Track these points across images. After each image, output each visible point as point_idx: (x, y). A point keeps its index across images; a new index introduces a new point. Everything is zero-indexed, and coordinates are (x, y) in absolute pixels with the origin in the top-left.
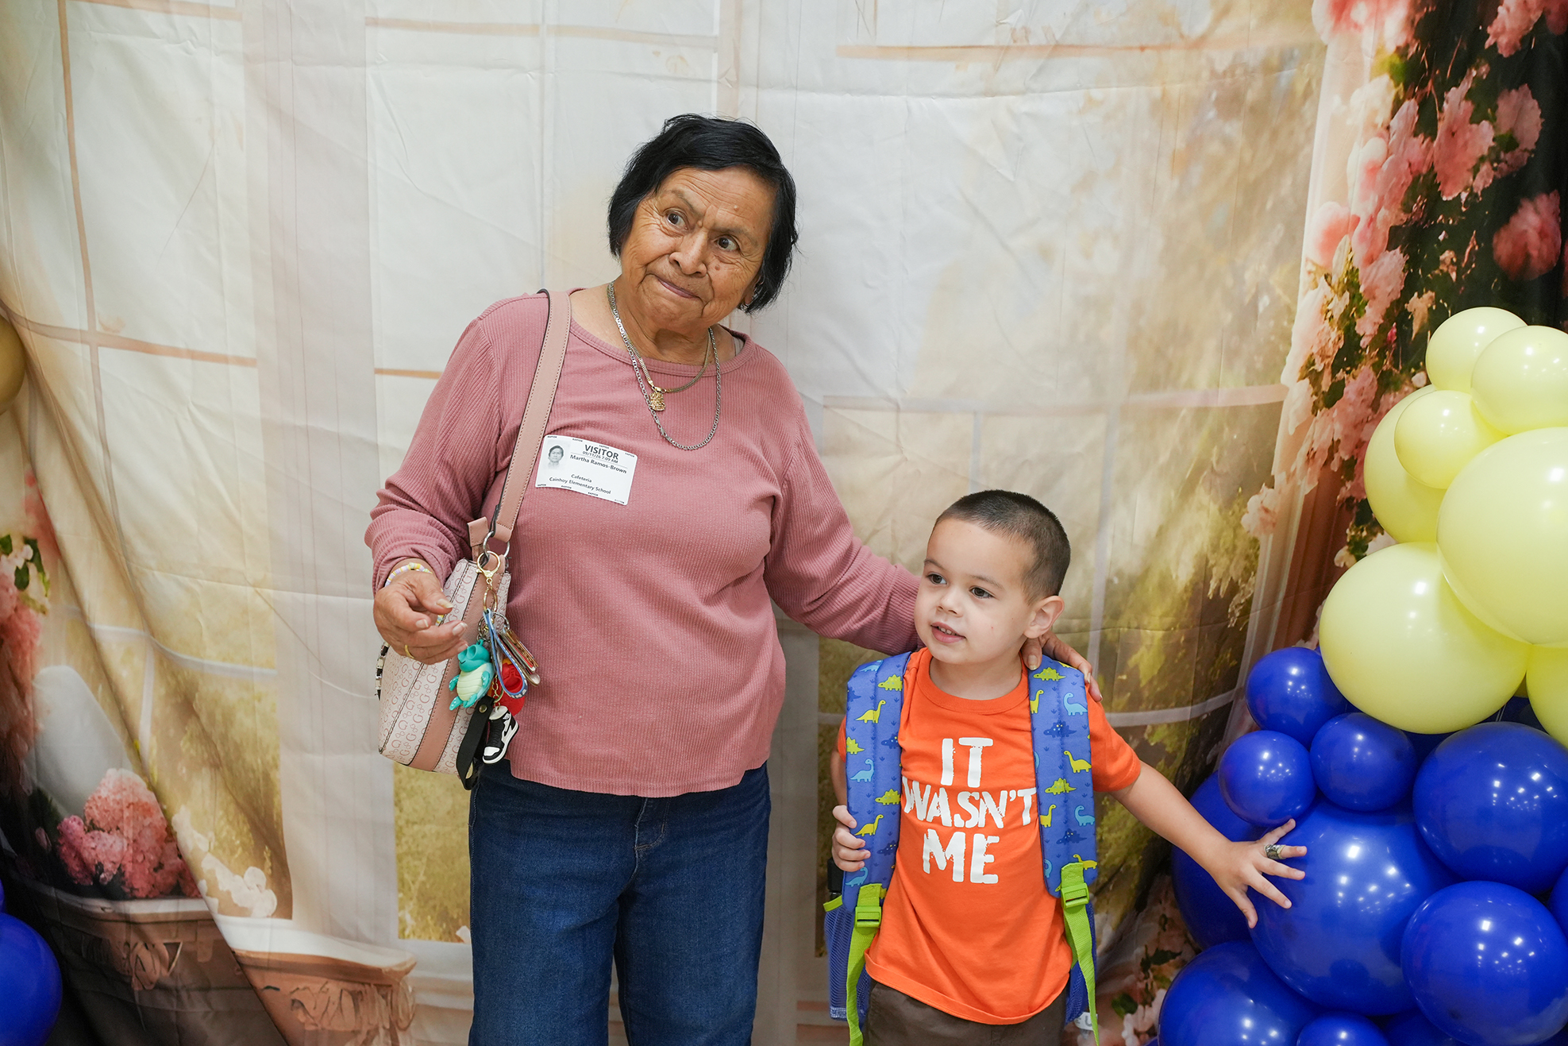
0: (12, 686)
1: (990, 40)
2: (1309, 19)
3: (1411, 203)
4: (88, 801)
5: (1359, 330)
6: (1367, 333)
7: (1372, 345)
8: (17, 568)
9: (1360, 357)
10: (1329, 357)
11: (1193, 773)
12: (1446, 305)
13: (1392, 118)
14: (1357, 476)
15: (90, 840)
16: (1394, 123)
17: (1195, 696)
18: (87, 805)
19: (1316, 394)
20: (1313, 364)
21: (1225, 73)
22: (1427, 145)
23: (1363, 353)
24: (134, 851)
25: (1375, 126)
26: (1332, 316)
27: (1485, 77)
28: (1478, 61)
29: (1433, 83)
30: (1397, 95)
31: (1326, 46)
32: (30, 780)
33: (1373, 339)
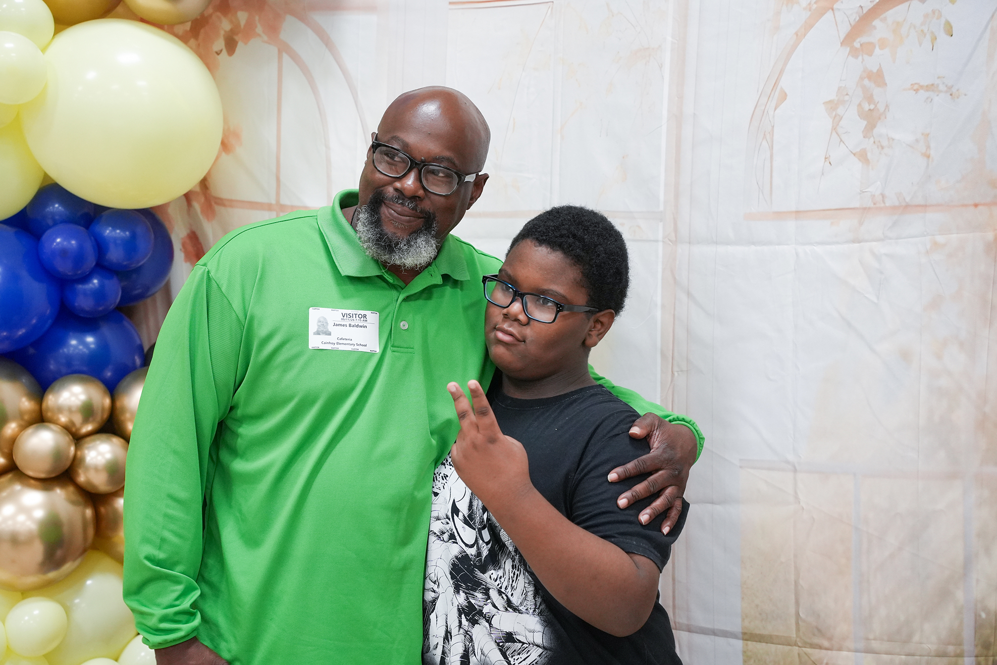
1: (855, 204)
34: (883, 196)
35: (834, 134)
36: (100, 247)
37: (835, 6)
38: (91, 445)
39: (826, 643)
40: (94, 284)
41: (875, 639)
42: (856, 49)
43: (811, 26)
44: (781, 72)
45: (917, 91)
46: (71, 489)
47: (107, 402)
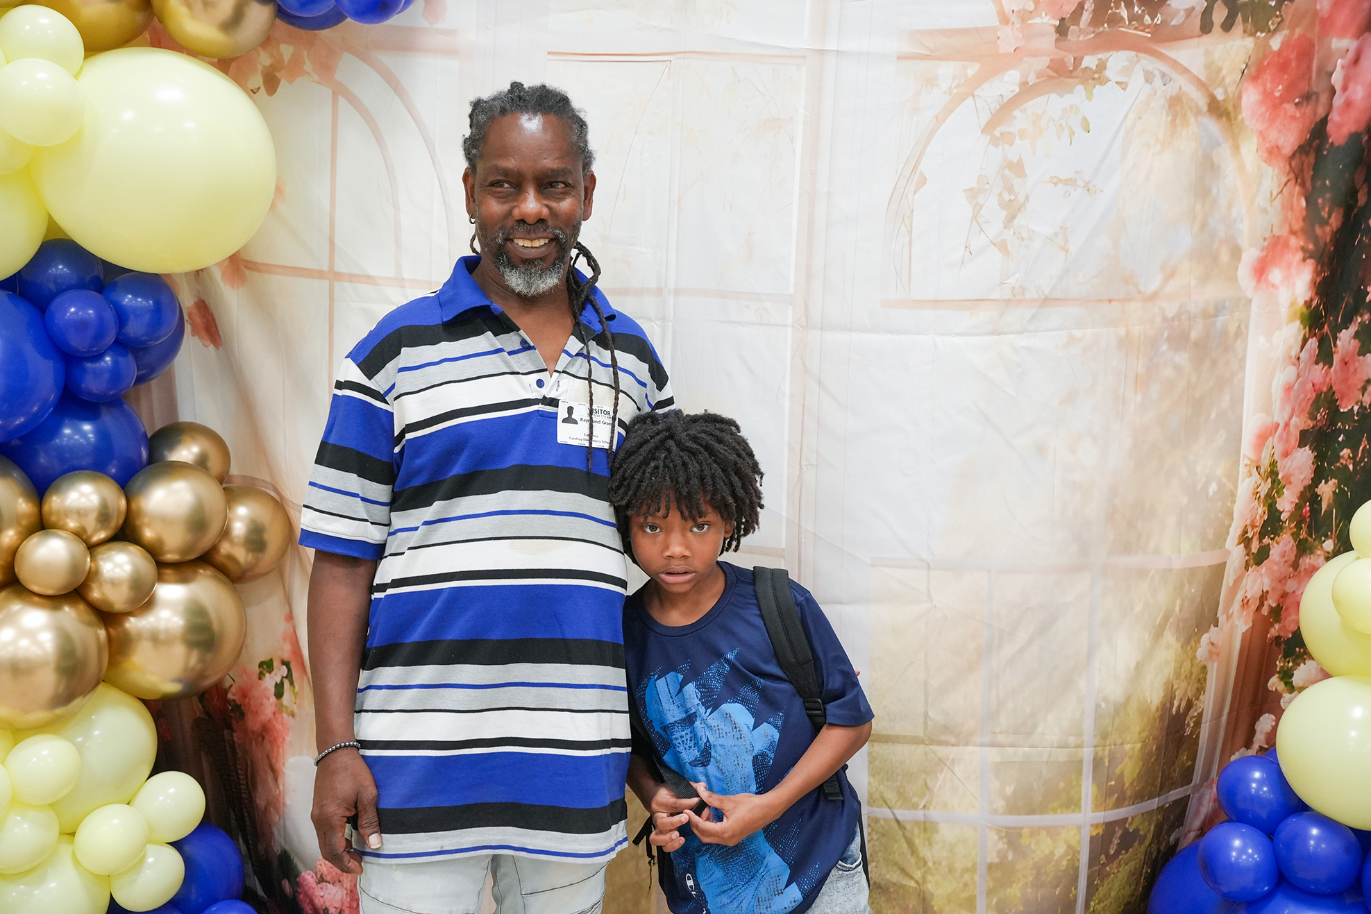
0: (269, 771)
1: (995, 296)
2: (1236, 280)
3: (1315, 413)
4: (319, 860)
5: (1279, 507)
6: (1286, 510)
7: (1291, 518)
8: (276, 683)
9: (1281, 528)
10: (1257, 527)
11: (1159, 851)
12: (1346, 489)
13: (1301, 351)
14: (1283, 619)
15: (320, 890)
16: (1302, 355)
17: (1161, 789)
18: (318, 863)
19: (1248, 555)
20: (1247, 533)
21: (1173, 318)
22: (1326, 371)
23: (1284, 525)
24: (351, 899)
25: (1291, 357)
26: (1260, 497)
27: (1367, 322)
28: (1361, 311)
29: (1328, 326)
30: (1305, 335)
31: (1251, 300)
32: (278, 844)
33: (1291, 514)
34: (1023, 289)
35: (974, 222)
36: (121, 317)
37: (975, 93)
38: (105, 556)
39: (953, 740)
40: (106, 362)
41: (1001, 733)
42: (997, 137)
43: (951, 111)
44: (921, 155)
45: (1056, 184)
46: (82, 607)
47: (123, 503)
